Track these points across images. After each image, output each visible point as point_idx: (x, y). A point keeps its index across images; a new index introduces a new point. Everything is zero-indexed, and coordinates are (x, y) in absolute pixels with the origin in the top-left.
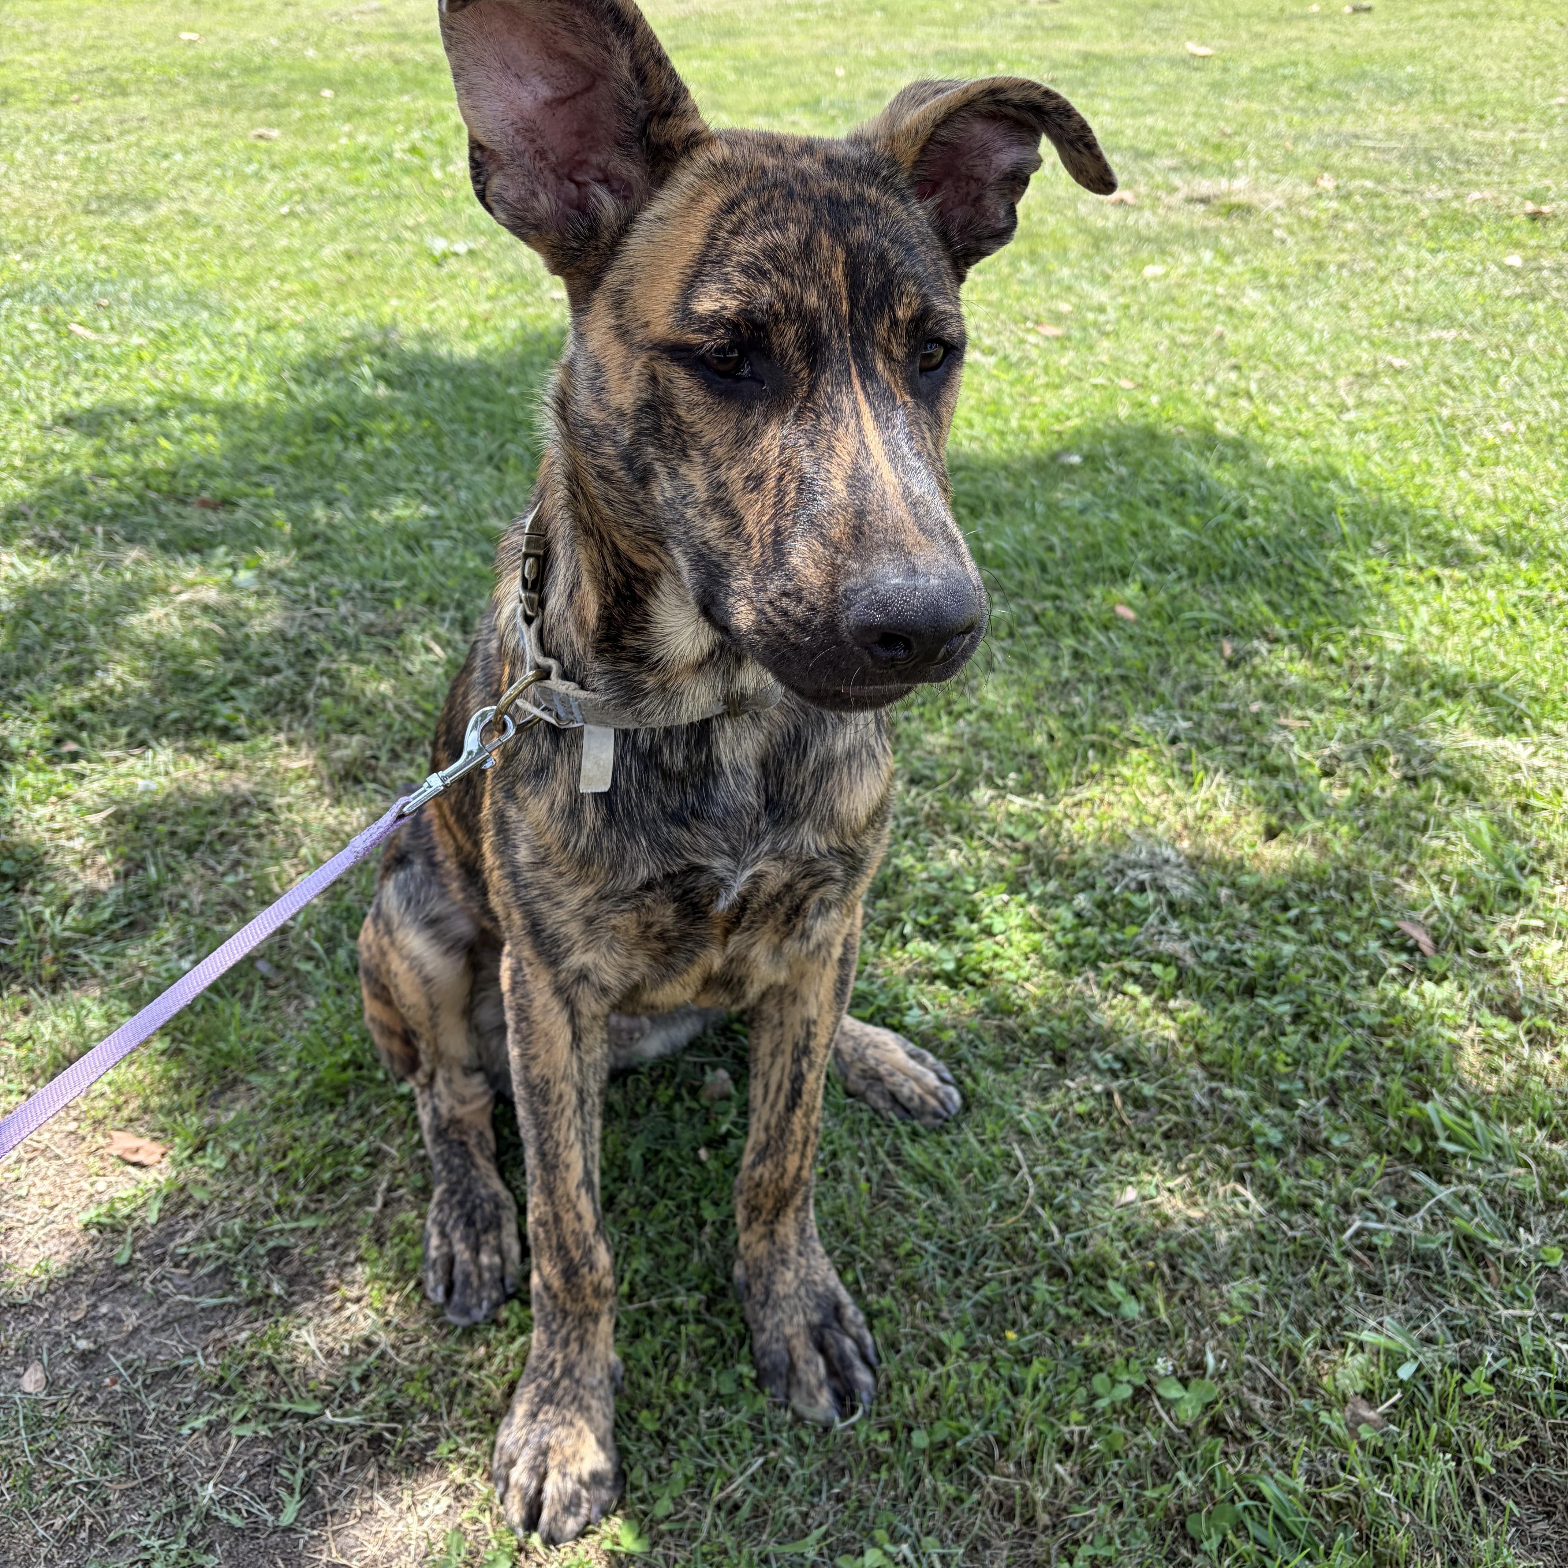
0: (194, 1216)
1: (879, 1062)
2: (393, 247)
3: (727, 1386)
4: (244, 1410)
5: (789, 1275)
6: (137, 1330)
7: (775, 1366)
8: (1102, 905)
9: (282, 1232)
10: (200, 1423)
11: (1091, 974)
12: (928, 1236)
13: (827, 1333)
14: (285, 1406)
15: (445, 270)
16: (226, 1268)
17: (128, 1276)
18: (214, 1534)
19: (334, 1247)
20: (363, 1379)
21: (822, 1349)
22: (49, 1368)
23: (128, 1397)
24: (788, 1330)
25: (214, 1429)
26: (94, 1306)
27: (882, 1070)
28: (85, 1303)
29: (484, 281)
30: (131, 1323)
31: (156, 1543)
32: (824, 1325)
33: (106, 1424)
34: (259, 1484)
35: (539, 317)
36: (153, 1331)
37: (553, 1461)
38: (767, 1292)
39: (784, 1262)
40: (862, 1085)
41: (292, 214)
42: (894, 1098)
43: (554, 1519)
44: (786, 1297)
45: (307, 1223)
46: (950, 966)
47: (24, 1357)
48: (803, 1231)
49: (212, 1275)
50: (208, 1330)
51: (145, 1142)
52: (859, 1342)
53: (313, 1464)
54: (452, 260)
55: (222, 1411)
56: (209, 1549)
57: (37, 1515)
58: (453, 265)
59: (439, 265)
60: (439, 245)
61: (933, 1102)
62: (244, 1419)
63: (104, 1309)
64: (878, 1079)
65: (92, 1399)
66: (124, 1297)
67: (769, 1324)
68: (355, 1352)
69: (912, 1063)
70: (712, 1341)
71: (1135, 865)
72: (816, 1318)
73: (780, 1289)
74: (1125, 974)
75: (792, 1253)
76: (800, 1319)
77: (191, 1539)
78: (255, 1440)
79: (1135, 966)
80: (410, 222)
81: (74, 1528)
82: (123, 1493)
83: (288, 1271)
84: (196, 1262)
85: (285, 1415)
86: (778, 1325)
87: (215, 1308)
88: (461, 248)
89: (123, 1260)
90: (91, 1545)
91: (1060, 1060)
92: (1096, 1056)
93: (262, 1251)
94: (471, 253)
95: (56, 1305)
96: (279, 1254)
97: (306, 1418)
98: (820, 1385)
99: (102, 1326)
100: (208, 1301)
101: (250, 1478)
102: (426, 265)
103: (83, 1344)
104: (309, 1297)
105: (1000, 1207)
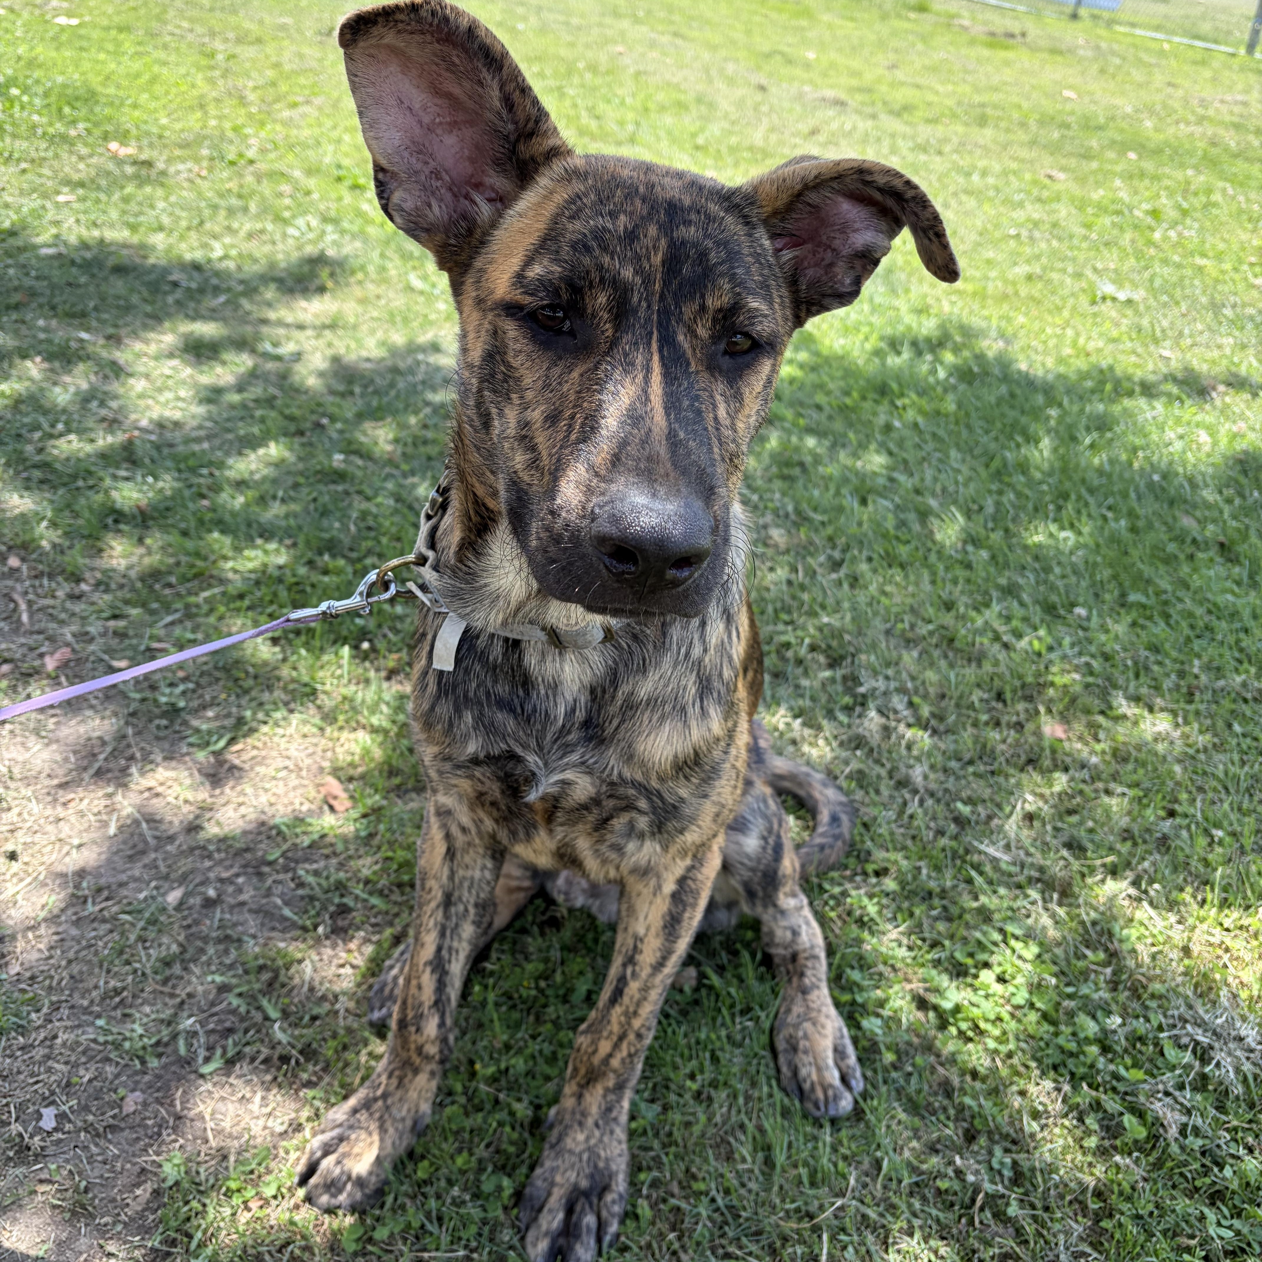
0: (327, 857)
1: (806, 1037)
2: (1068, 281)
3: (488, 1186)
4: (244, 989)
5: (581, 1137)
6: (243, 904)
7: (531, 1199)
8: (1137, 1039)
9: (357, 898)
10: (218, 979)
11: (1067, 1088)
12: (727, 1192)
13: (582, 1200)
14: (265, 1002)
15: (1096, 309)
16: (312, 898)
17: (266, 869)
18: (169, 1050)
19: (374, 925)
20: (314, 1018)
21: (570, 1210)
22: (187, 895)
23: (205, 939)
24: (558, 1179)
25: (223, 989)
26: (237, 875)
27: (802, 1044)
28: (235, 870)
29: (1117, 325)
30: (244, 897)
31: (140, 1031)
32: (586, 1194)
33: (180, 945)
34: (213, 1038)
35: (1136, 366)
36: (250, 911)
37: (343, 1148)
38: (560, 1139)
39: (581, 1124)
40: (781, 1045)
41: (1018, 236)
42: (795, 1072)
43: (316, 1186)
44: (571, 1152)
45: (375, 901)
46: (947, 1005)
47: (183, 879)
48: (609, 1109)
49: (302, 898)
50: (273, 929)
51: (343, 795)
52: (601, 1226)
53: (247, 1049)
54: (1109, 303)
55: (234, 981)
56: (159, 1056)
57: (108, 971)
58: (1106, 308)
59: (1093, 303)
60: (1109, 289)
61: (820, 1094)
62: (240, 995)
63: (240, 880)
64: (794, 1048)
65: (189, 926)
66: (255, 880)
67: (548, 1164)
68: (324, 998)
69: (830, 1054)
70: (512, 1149)
71: (1200, 1023)
72: (584, 1184)
73: (569, 1143)
74: (1097, 1106)
75: (590, 1121)
76: (572, 1176)
77: (158, 1043)
78: (234, 1012)
79: (1112, 1105)
80: (1099, 266)
81: (117, 992)
82: (154, 992)
83: (340, 923)
84: (301, 885)
85: (259, 1008)
86: (554, 1170)
87: (286, 919)
88: (1122, 296)
89: (271, 858)
90: (115, 1008)
91: (970, 1137)
92: (998, 1152)
93: (337, 900)
94: (1129, 302)
95: (221, 861)
96: (344, 910)
97: (267, 1018)
98: (546, 1234)
99: (231, 889)
100: (287, 912)
101: (213, 1031)
102: (1084, 300)
103: (212, 893)
104: (334, 946)
105: (798, 1210)
